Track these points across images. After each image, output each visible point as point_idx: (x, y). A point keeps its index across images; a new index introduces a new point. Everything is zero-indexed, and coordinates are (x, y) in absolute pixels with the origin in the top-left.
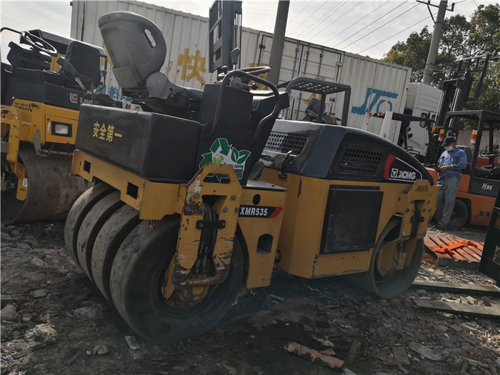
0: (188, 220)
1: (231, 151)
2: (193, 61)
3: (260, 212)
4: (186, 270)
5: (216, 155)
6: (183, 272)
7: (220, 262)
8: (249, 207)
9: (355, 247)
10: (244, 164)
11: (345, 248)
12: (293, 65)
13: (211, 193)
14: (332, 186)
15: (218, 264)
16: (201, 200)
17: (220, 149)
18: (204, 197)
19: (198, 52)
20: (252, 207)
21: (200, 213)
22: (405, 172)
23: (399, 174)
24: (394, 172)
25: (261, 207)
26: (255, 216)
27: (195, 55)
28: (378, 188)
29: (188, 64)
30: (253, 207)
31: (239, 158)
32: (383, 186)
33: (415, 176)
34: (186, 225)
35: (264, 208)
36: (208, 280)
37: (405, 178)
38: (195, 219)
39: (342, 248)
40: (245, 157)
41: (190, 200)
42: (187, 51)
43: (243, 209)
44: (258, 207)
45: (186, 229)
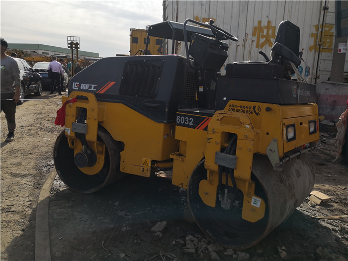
2: (265, 31)
19: (269, 22)
27: (266, 25)
29: (261, 34)
42: (260, 22)
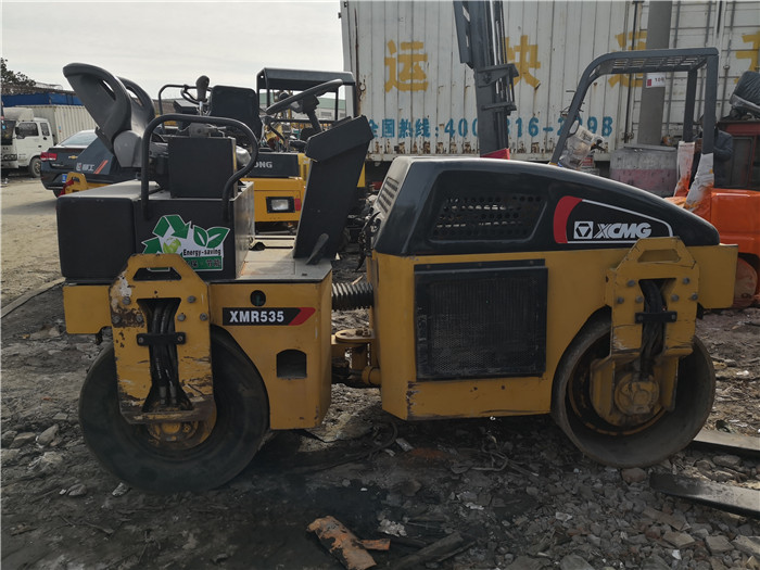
0: (121, 334)
1: (191, 232)
2: (517, 55)
3: (269, 316)
4: (139, 400)
5: (167, 239)
6: (134, 403)
7: (194, 392)
8: (244, 310)
9: (492, 371)
10: (220, 247)
11: (466, 371)
12: (705, 17)
13: (151, 295)
14: (417, 268)
15: (192, 395)
16: (136, 306)
17: (171, 230)
18: (140, 301)
19: (524, 39)
20: (250, 310)
21: (140, 324)
22: (617, 225)
23: (596, 230)
24: (583, 229)
25: (268, 310)
26: (260, 323)
28: (542, 262)
30: (254, 309)
31: (209, 240)
32: (552, 259)
33: (648, 232)
34: (121, 341)
35: (276, 310)
36: (180, 415)
37: (619, 235)
38: (131, 333)
39: (460, 372)
40: (220, 238)
41: (118, 307)
43: (234, 314)
44: (264, 309)
45: (122, 346)
